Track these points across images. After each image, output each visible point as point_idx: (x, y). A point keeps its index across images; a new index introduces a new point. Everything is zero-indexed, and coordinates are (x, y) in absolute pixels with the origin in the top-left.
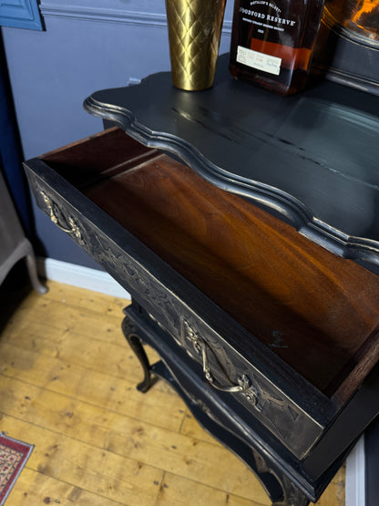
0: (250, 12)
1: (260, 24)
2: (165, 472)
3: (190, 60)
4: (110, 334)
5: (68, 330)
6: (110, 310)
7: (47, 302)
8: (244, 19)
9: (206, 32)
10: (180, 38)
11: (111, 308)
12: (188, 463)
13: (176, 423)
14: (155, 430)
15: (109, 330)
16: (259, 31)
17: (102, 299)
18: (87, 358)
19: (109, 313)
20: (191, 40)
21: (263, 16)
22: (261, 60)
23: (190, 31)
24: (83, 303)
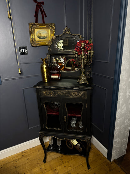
2: (68, 172)
4: (28, 160)
5: (15, 167)
7: (2, 166)
8: (51, 72)
11: (23, 155)
12: (70, 166)
13: (61, 162)
14: (58, 167)
17: (18, 155)
18: (28, 168)
24: (14, 159)
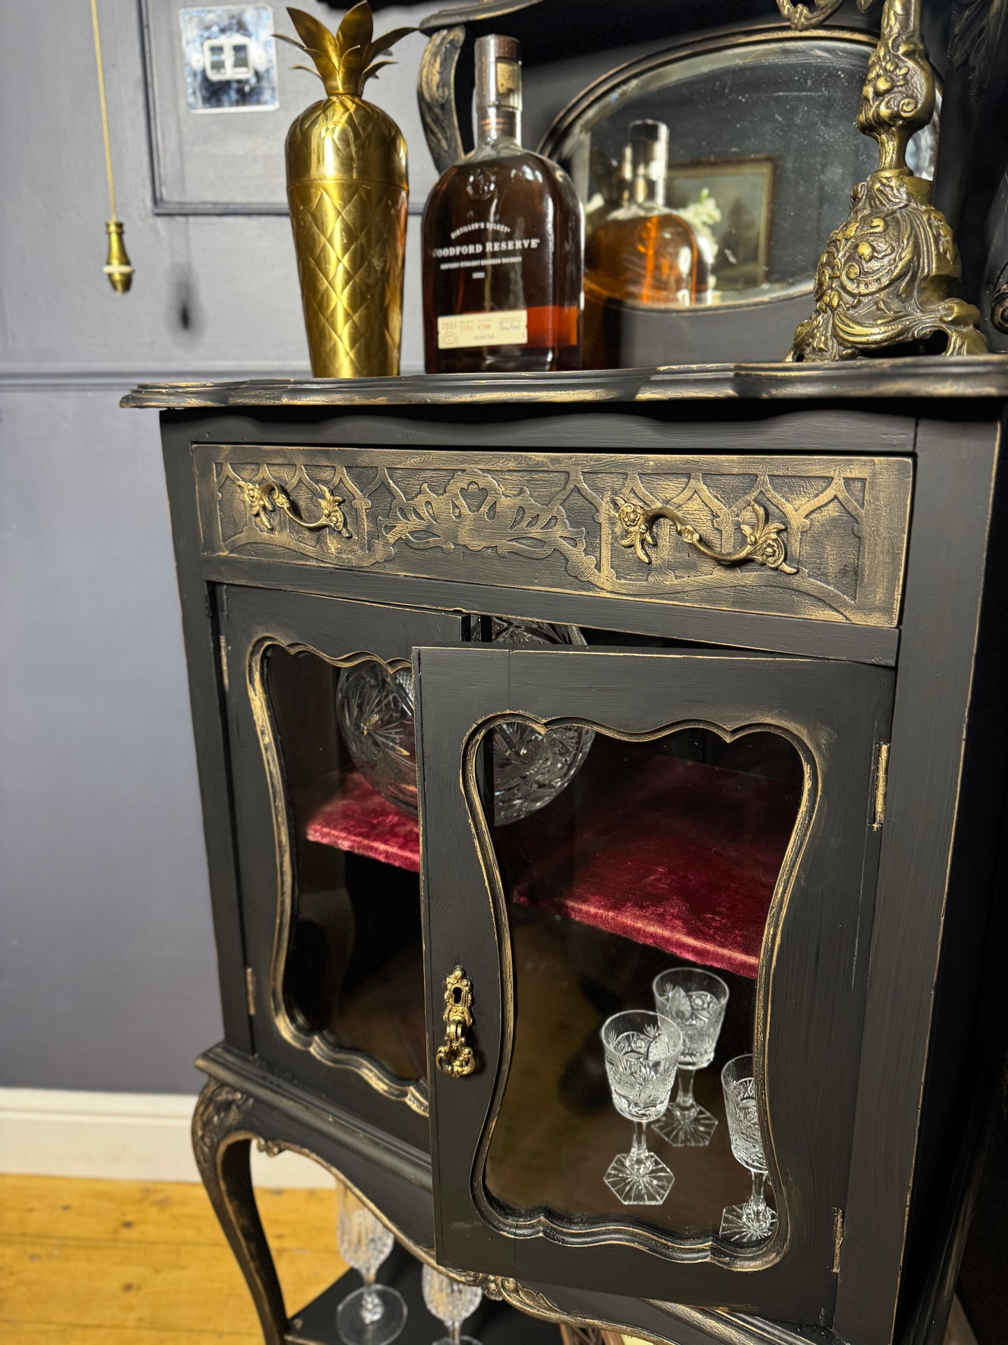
0: (452, 251)
1: (475, 263)
3: (348, 316)
4: (132, 1297)
6: (128, 1225)
8: (444, 267)
9: (377, 263)
10: (326, 277)
11: (130, 1218)
15: (128, 1287)
16: (477, 275)
17: (100, 1195)
19: (126, 1233)
20: (349, 277)
21: (479, 248)
22: (488, 327)
23: (345, 261)
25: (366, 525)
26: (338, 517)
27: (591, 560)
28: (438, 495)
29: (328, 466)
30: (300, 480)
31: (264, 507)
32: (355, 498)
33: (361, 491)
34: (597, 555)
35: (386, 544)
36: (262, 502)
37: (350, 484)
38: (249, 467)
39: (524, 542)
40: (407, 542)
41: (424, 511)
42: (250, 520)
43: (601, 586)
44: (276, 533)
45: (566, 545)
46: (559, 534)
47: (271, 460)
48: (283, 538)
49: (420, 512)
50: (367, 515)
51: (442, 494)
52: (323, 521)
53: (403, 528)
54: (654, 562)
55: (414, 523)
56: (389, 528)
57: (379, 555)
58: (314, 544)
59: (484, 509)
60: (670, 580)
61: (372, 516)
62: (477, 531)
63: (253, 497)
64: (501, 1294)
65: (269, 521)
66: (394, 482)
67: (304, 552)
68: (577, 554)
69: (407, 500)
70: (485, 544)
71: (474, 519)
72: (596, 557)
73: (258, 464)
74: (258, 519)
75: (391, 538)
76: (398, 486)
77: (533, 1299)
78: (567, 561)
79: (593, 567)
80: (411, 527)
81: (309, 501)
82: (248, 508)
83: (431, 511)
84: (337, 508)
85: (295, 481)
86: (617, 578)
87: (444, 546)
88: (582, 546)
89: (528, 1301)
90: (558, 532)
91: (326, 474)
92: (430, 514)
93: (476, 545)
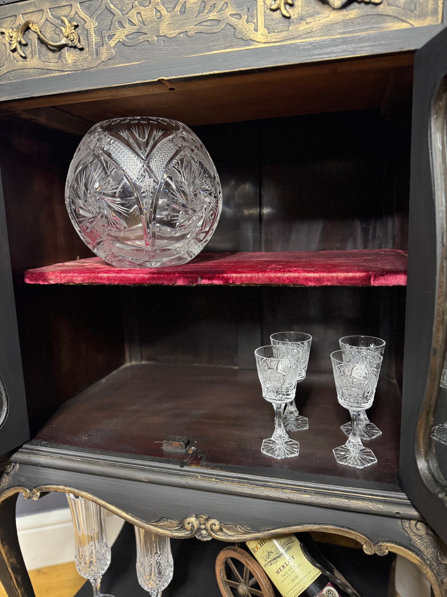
25: (94, 38)
26: (74, 37)
27: (252, 26)
28: (145, 6)
29: (66, 6)
30: (47, 20)
31: (20, 43)
32: (86, 22)
33: (91, 17)
34: (255, 21)
35: (109, 48)
36: (19, 39)
37: (82, 14)
38: (8, 20)
39: (205, 24)
40: (123, 44)
41: (135, 20)
42: (10, 55)
43: (258, 40)
44: (29, 60)
45: (233, 20)
46: (230, 13)
47: (25, 11)
48: (33, 62)
49: (132, 20)
50: (95, 33)
51: (148, 6)
52: (64, 41)
53: (120, 35)
54: (292, 17)
55: (129, 29)
56: (111, 37)
57: (104, 55)
58: (56, 60)
59: (178, 8)
60: (303, 27)
61: (99, 32)
62: (173, 24)
63: (11, 37)
64: (210, 535)
65: (24, 52)
66: (114, 5)
67: (49, 68)
68: (241, 24)
69: (123, 15)
70: (178, 31)
71: (171, 17)
72: (254, 23)
73: (15, 16)
74: (16, 53)
75: (112, 43)
76: (116, 7)
77: (234, 530)
78: (235, 29)
79: (253, 29)
80: (126, 32)
81: (53, 32)
82: (8, 48)
83: (140, 19)
84: (73, 31)
85: (42, 21)
86: (269, 33)
87: (150, 40)
88: (245, 17)
89: (230, 533)
90: (229, 11)
91: (65, 11)
92: (139, 21)
93: (172, 33)
